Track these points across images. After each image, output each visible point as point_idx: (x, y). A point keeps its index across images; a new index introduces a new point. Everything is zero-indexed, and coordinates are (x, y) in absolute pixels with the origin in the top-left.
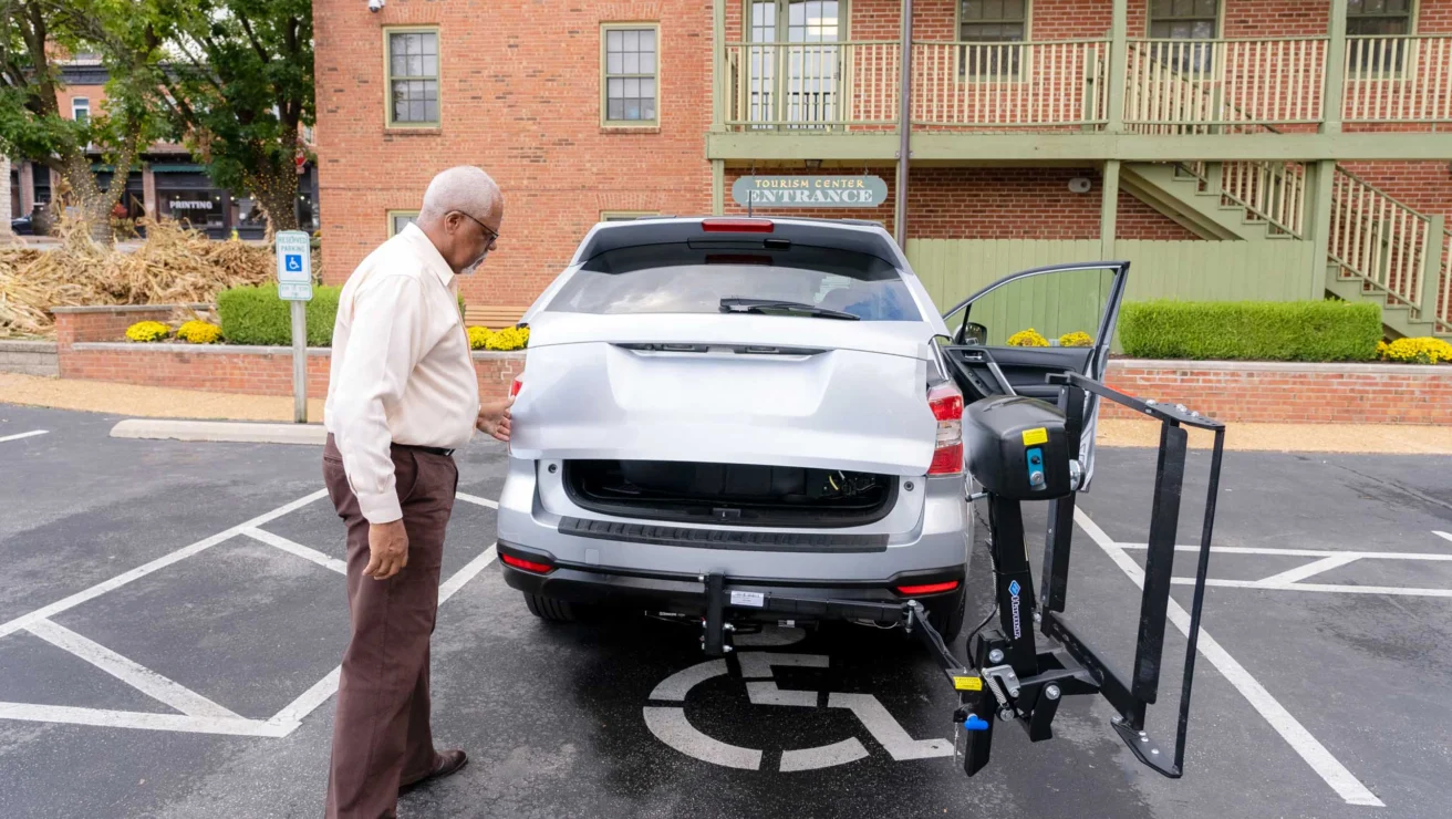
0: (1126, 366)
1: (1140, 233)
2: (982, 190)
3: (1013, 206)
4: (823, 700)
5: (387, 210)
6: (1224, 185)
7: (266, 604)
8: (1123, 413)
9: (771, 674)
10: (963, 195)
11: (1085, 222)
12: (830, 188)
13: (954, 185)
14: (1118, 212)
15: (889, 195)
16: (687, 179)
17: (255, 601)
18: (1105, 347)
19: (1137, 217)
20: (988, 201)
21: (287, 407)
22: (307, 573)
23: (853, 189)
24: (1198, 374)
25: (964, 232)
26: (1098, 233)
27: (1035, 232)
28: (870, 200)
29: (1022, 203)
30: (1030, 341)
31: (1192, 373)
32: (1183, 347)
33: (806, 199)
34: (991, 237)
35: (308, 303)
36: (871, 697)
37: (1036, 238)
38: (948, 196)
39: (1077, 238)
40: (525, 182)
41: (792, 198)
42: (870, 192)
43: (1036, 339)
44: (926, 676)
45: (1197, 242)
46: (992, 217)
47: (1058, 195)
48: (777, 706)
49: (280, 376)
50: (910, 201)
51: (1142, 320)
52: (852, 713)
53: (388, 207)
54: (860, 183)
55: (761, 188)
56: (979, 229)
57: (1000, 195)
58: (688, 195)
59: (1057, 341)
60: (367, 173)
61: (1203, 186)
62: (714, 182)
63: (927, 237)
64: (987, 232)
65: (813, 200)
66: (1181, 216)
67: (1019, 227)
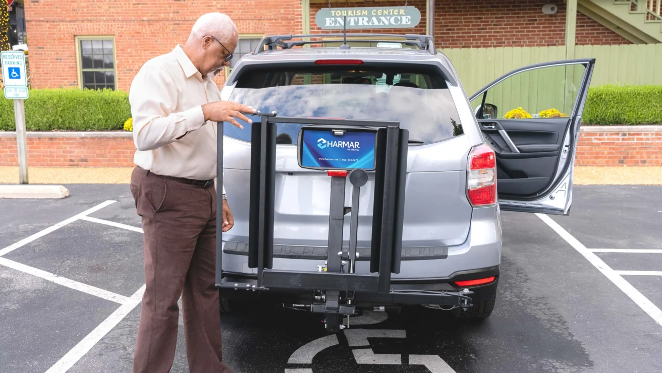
0: (585, 131)
1: (591, 41)
2: (484, 14)
3: (505, 25)
4: (405, 360)
5: (75, 36)
6: (648, 6)
7: (14, 309)
8: (583, 162)
9: (368, 344)
10: (471, 18)
11: (554, 34)
12: (382, 16)
13: (465, 11)
14: (577, 26)
15: (422, 19)
16: (282, 11)
17: (6, 308)
18: (578, 117)
19: (588, 30)
20: (488, 22)
21: (14, 173)
22: (41, 286)
23: (397, 15)
24: (634, 135)
25: (472, 43)
26: (563, 41)
27: (520, 42)
28: (409, 23)
29: (511, 22)
30: (520, 116)
31: (629, 134)
32: (623, 117)
33: (366, 24)
34: (490, 46)
35: (25, 101)
36: (437, 357)
37: (522, 46)
38: (461, 19)
39: (548, 45)
40: (171, 15)
41: (356, 22)
42: (409, 17)
43: (523, 114)
44: (472, 341)
45: (630, 45)
46: (491, 32)
47: (535, 17)
48: (375, 365)
49: (6, 152)
50: (436, 23)
51: (595, 99)
52: (426, 368)
53: (75, 34)
54: (402, 12)
55: (335, 16)
56: (482, 41)
57: (496, 18)
58: (284, 23)
59: (538, 115)
60: (59, 10)
61: (634, 7)
62: (303, 13)
63: (447, 47)
64: (488, 43)
65: (370, 24)
66: (619, 28)
67: (509, 39)
